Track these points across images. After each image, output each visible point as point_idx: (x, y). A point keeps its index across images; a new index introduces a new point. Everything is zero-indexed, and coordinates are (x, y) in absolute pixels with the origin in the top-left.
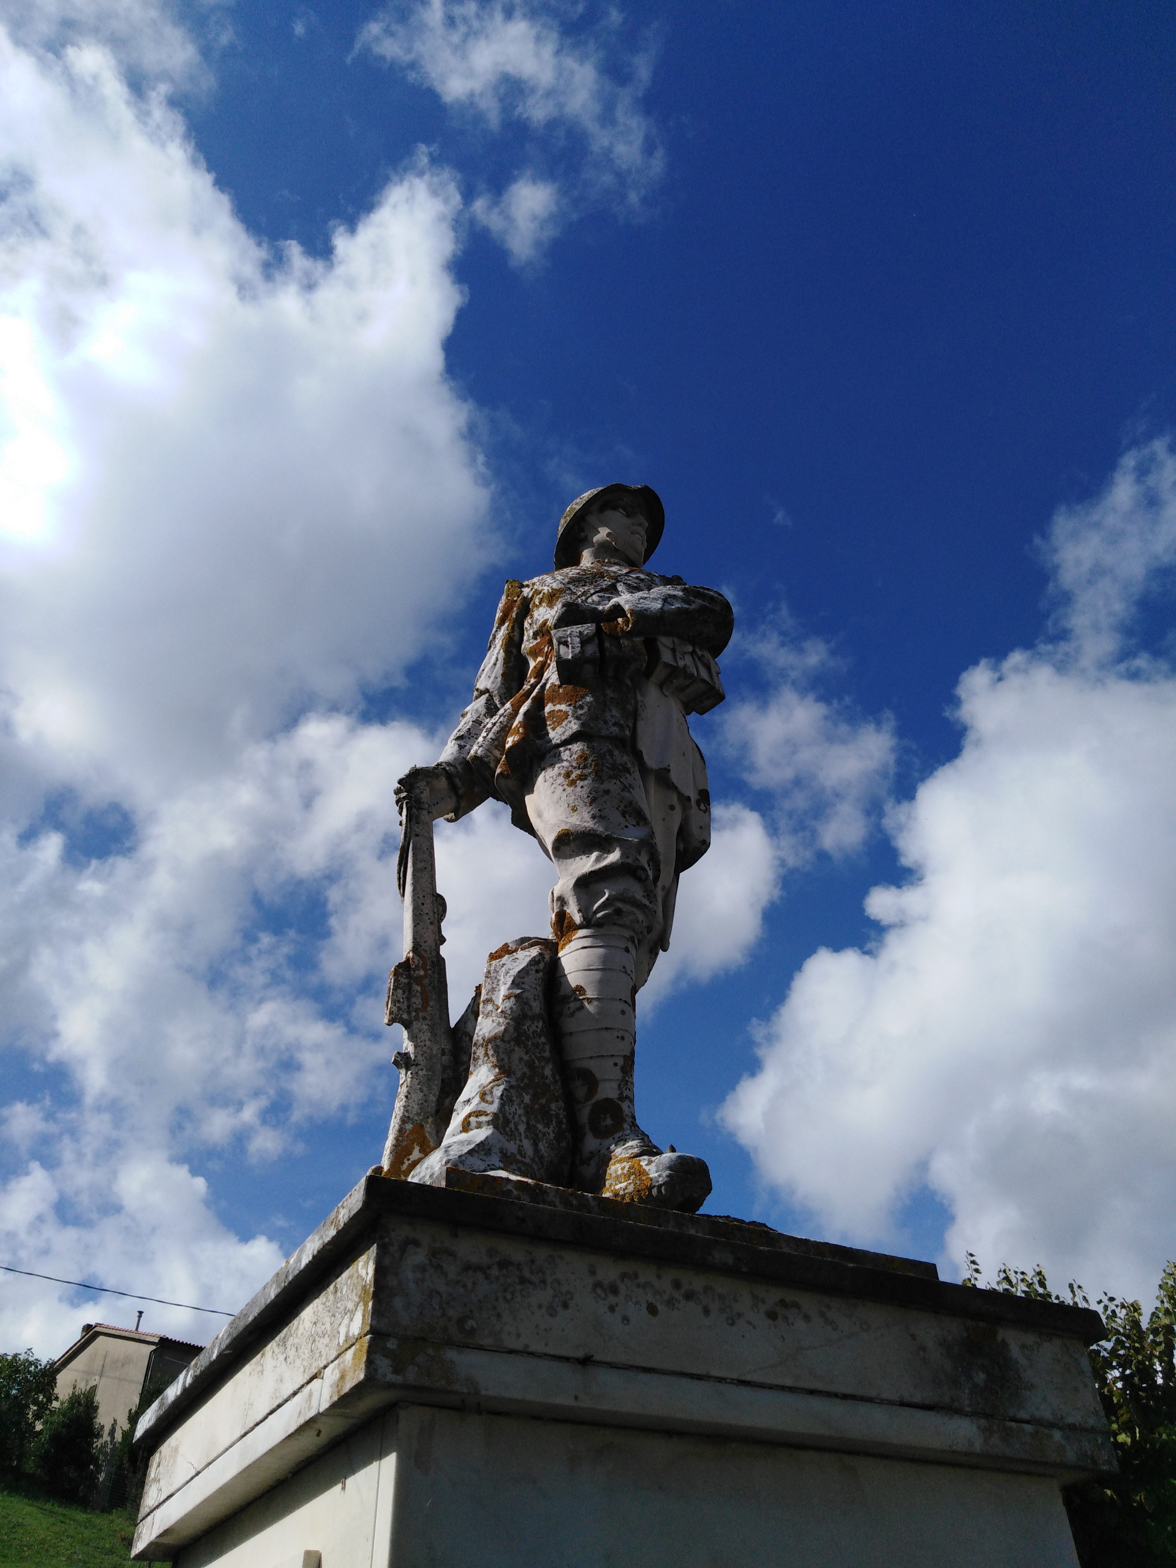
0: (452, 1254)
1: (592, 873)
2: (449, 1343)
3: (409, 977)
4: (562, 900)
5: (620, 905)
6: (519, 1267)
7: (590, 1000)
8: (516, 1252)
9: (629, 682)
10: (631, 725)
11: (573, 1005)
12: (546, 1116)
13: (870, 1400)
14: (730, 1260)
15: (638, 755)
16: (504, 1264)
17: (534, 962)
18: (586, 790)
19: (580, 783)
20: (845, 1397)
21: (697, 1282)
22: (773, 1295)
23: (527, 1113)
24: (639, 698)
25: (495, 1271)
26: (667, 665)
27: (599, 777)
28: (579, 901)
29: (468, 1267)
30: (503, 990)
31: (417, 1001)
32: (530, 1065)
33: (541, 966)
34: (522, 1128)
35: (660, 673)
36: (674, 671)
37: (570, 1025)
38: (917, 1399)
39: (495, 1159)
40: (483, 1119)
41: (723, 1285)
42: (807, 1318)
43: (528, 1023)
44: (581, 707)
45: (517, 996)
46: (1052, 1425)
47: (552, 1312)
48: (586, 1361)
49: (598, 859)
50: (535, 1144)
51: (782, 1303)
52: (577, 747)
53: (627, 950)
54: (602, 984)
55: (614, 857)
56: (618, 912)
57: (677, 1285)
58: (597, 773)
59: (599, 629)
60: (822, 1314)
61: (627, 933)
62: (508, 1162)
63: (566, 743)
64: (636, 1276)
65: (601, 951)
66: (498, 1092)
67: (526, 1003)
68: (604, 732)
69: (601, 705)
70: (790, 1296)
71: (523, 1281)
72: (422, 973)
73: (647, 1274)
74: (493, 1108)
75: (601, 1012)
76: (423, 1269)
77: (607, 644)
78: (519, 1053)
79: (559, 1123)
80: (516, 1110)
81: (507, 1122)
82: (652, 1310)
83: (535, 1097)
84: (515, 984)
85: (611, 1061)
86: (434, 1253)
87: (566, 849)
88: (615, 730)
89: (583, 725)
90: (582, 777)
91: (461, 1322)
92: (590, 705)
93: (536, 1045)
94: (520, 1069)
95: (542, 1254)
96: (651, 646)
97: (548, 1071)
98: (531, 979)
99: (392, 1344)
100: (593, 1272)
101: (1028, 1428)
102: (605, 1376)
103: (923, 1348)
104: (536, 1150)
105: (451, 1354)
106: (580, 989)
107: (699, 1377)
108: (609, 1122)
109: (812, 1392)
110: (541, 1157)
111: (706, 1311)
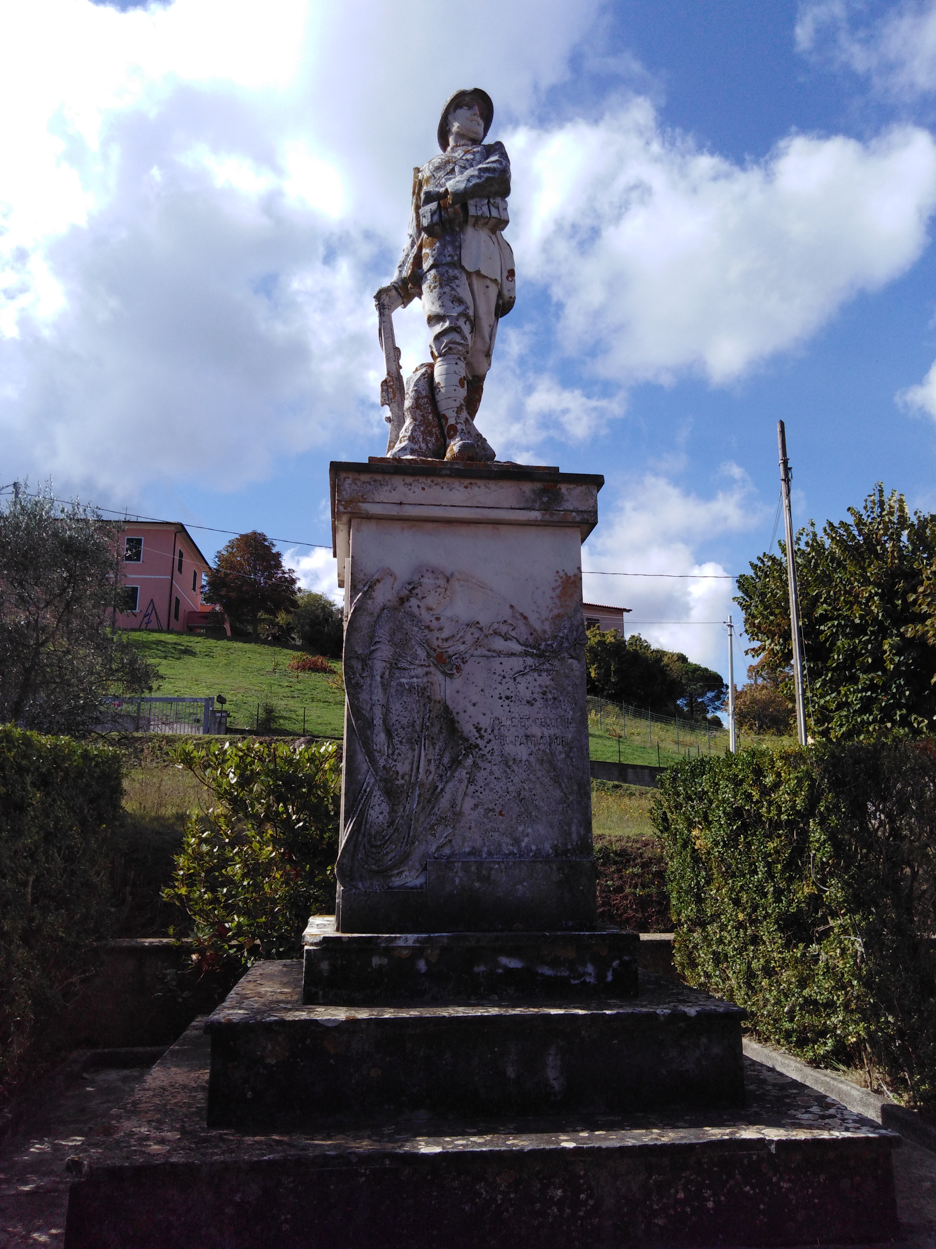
0: (359, 480)
1: (439, 333)
2: (360, 502)
3: (387, 386)
4: (430, 346)
5: (450, 345)
6: (380, 481)
7: (442, 387)
8: (379, 477)
9: (458, 229)
10: (458, 253)
11: (438, 390)
12: (431, 434)
13: (500, 508)
14: (448, 472)
15: (463, 268)
16: (375, 481)
17: (423, 375)
18: (437, 293)
19: (434, 290)
20: (490, 508)
21: (440, 480)
22: (467, 482)
23: (422, 434)
24: (462, 237)
25: (373, 483)
26: (473, 216)
27: (441, 286)
28: (436, 346)
29: (364, 483)
30: (411, 389)
31: (391, 395)
32: (423, 416)
33: (426, 375)
34: (421, 440)
35: (471, 221)
36: (477, 218)
37: (438, 398)
38: (518, 506)
39: (408, 452)
40: (405, 438)
41: (449, 480)
42: (479, 487)
43: (421, 400)
44: (434, 250)
45: (415, 390)
46: (572, 511)
47: (390, 492)
48: (401, 504)
49: (442, 327)
50: (427, 445)
51: (471, 483)
52: (433, 272)
53: (457, 364)
54: (446, 380)
55: (447, 324)
56: (450, 349)
57: (432, 481)
58: (440, 284)
59: (439, 205)
60: (485, 485)
61: (456, 357)
62: (412, 452)
63: (429, 270)
64: (418, 480)
65: (446, 366)
66: (411, 428)
67: (420, 392)
68: (444, 262)
69: (443, 247)
70: (473, 481)
71: (381, 485)
72: (392, 383)
73: (422, 479)
74: (409, 434)
75: (446, 392)
76: (351, 484)
77: (443, 213)
78: (418, 412)
79: (437, 436)
80: (418, 433)
81: (414, 438)
82: (423, 489)
83: (427, 427)
84: (415, 385)
85: (452, 410)
86: (354, 480)
87: (432, 323)
88: (449, 259)
89: (435, 260)
90: (435, 287)
91: (362, 496)
92: (439, 248)
93: (425, 408)
94: (419, 418)
95: (387, 477)
96: (465, 207)
97: (430, 417)
98: (422, 382)
99: (343, 503)
100: (404, 481)
101: (562, 513)
102: (407, 507)
103: (524, 492)
104: (428, 447)
105: (360, 504)
106: (439, 383)
107: (438, 505)
108: (452, 433)
109: (478, 507)
110: (430, 449)
111: (442, 488)
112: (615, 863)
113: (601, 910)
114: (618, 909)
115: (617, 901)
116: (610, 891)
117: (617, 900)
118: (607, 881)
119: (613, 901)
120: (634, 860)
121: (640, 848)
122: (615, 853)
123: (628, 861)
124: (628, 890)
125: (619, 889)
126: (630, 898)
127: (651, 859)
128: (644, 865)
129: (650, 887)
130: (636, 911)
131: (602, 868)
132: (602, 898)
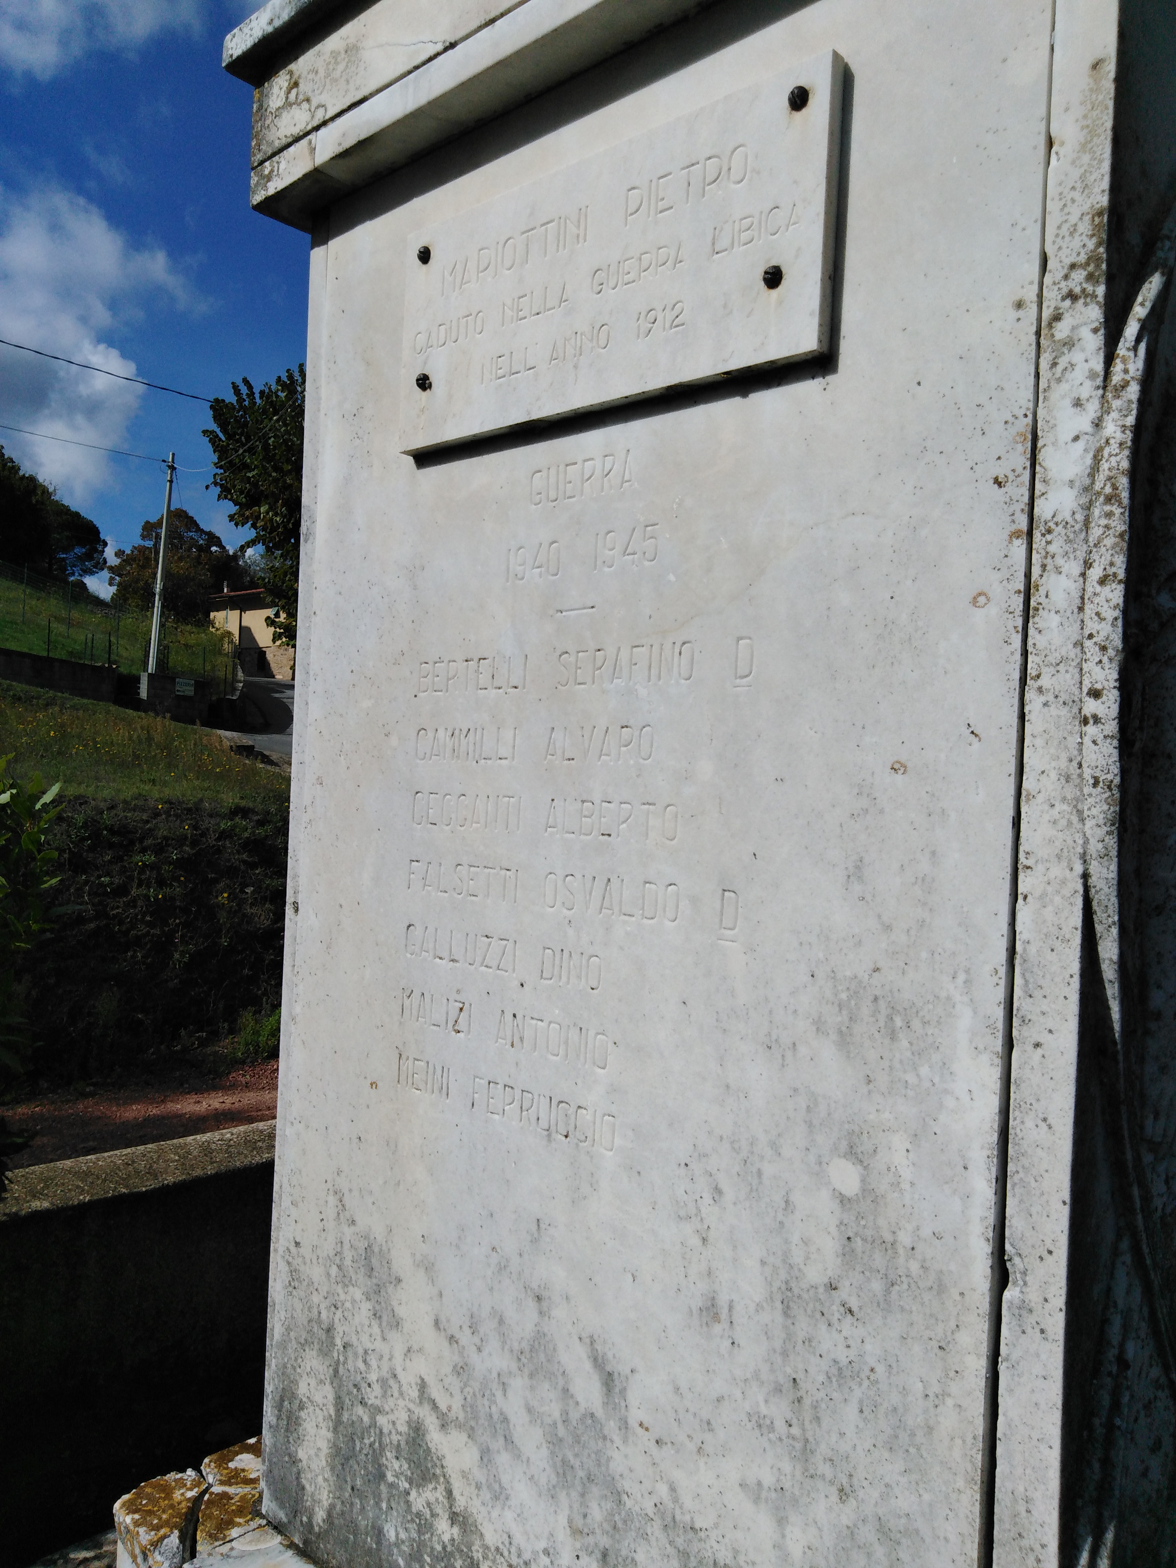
112: (111, 846)
113: (92, 925)
114: (121, 923)
115: (120, 910)
116: (105, 894)
117: (118, 907)
118: (99, 877)
119: (112, 909)
120: (141, 840)
121: (147, 822)
122: (111, 830)
123: (132, 843)
124: (134, 892)
125: (121, 891)
126: (140, 903)
127: (166, 838)
128: (159, 850)
129: (171, 886)
130: (151, 925)
131: (91, 855)
132: (93, 905)
